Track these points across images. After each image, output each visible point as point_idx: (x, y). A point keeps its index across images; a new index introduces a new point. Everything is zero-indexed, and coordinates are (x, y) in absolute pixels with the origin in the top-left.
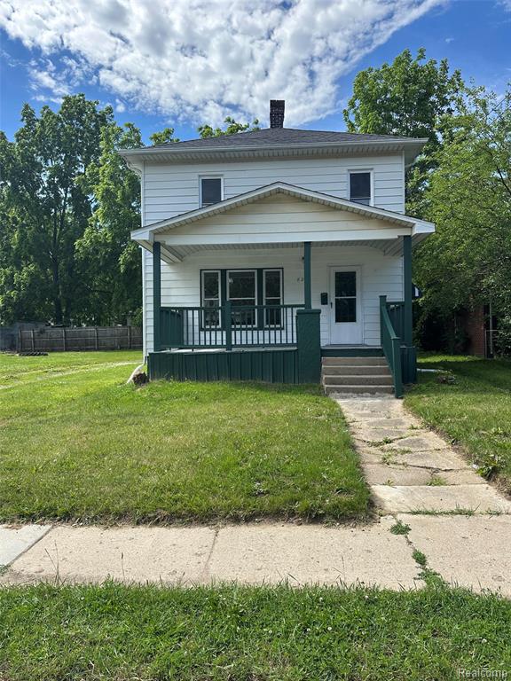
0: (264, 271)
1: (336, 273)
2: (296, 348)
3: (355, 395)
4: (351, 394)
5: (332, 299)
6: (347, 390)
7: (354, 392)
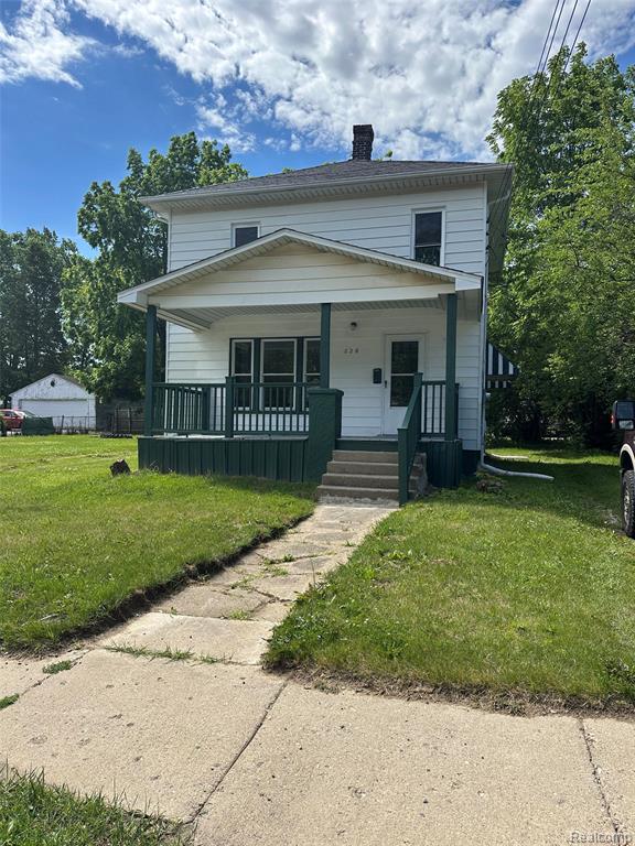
0: (306, 340)
1: (393, 344)
2: (306, 438)
3: (352, 500)
4: (346, 498)
5: (387, 376)
6: (342, 494)
7: (351, 497)
